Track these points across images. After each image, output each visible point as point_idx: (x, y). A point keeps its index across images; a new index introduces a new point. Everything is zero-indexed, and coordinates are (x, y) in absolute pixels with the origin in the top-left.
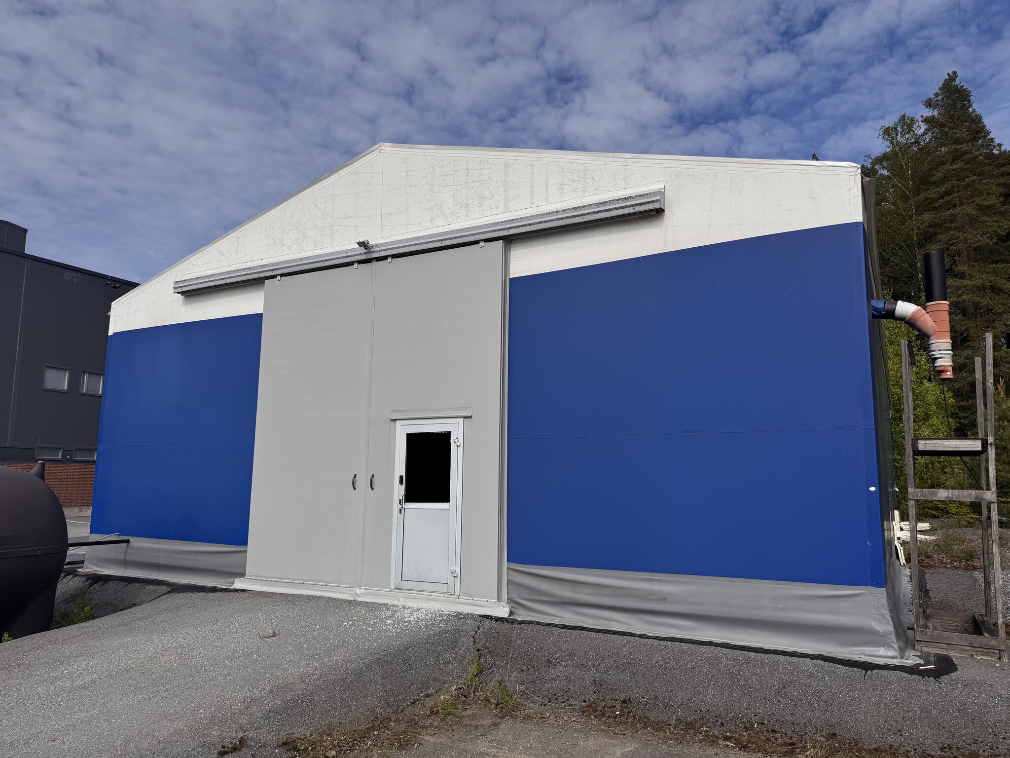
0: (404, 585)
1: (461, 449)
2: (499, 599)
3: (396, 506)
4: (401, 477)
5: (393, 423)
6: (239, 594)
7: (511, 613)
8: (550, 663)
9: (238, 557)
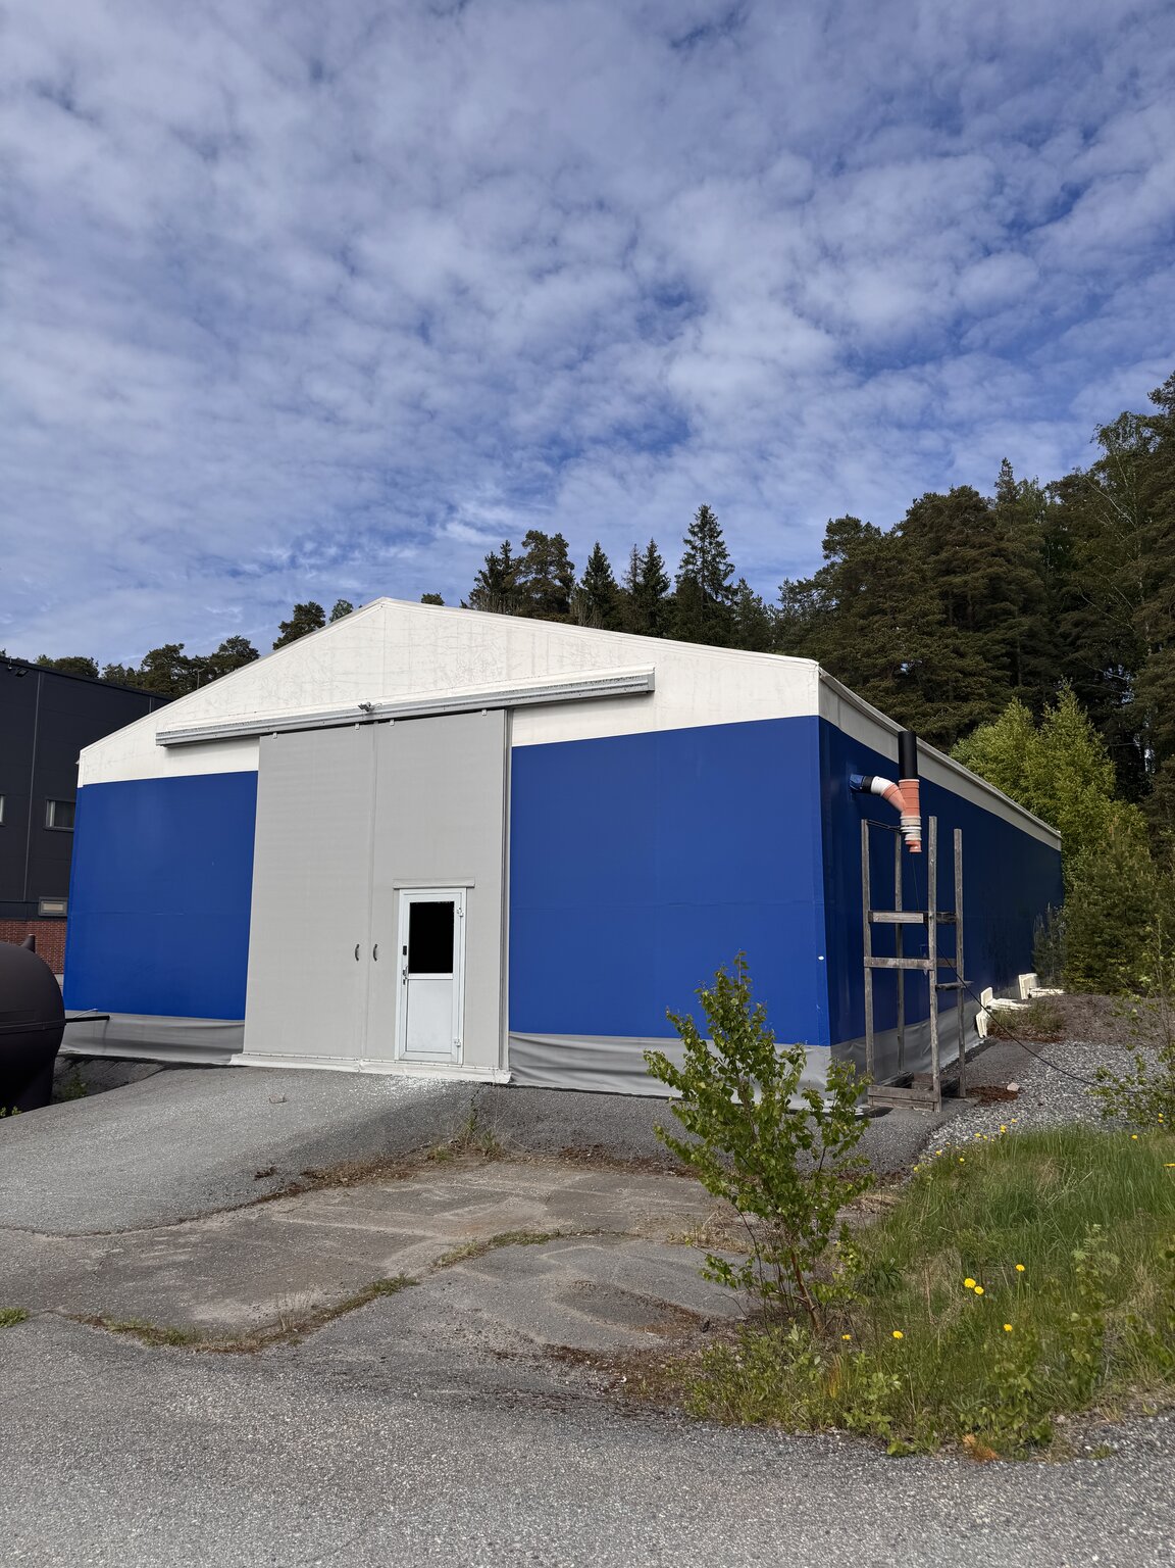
0: (409, 1056)
1: (464, 918)
2: (501, 1066)
3: (400, 977)
4: (405, 947)
5: (396, 892)
6: (239, 1070)
7: (512, 1079)
8: (539, 1119)
9: (234, 1033)
